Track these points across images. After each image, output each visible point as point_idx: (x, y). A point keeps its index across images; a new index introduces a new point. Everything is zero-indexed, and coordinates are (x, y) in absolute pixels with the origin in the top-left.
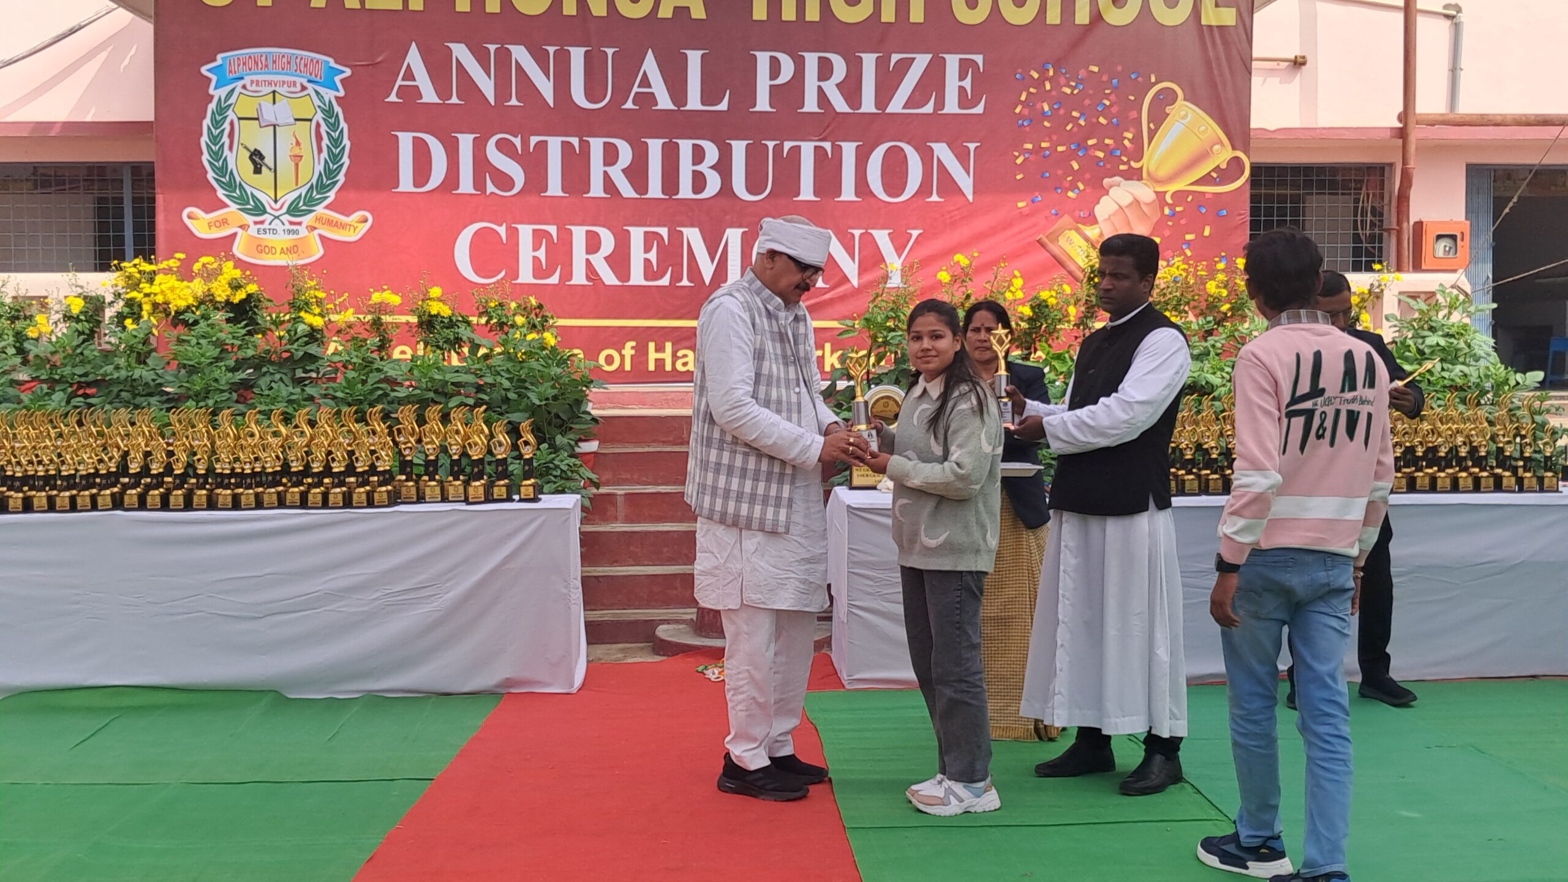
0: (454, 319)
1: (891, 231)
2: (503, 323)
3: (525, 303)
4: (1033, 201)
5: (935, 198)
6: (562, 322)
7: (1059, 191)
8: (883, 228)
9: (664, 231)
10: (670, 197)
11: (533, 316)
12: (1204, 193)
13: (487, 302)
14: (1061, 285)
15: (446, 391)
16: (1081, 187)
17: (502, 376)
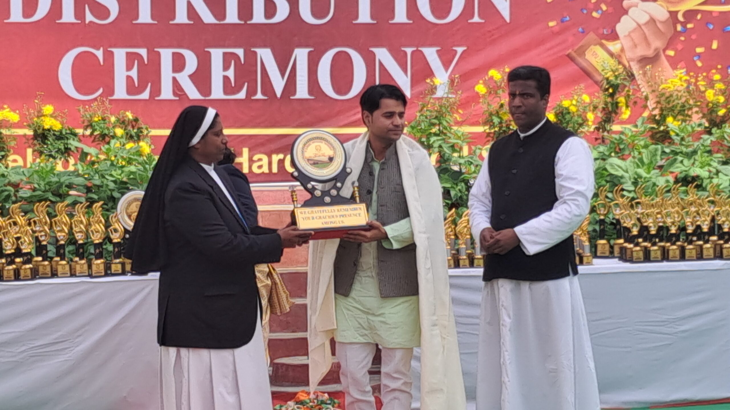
0: (64, 133)
1: (439, 48)
2: (105, 134)
3: (123, 117)
4: (562, 21)
5: (476, 19)
6: (155, 132)
7: (585, 12)
8: (431, 45)
9: (240, 52)
10: (246, 22)
11: (130, 128)
12: (711, 12)
13: (91, 117)
14: (580, 95)
15: (61, 192)
16: (604, 8)
17: (107, 179)
